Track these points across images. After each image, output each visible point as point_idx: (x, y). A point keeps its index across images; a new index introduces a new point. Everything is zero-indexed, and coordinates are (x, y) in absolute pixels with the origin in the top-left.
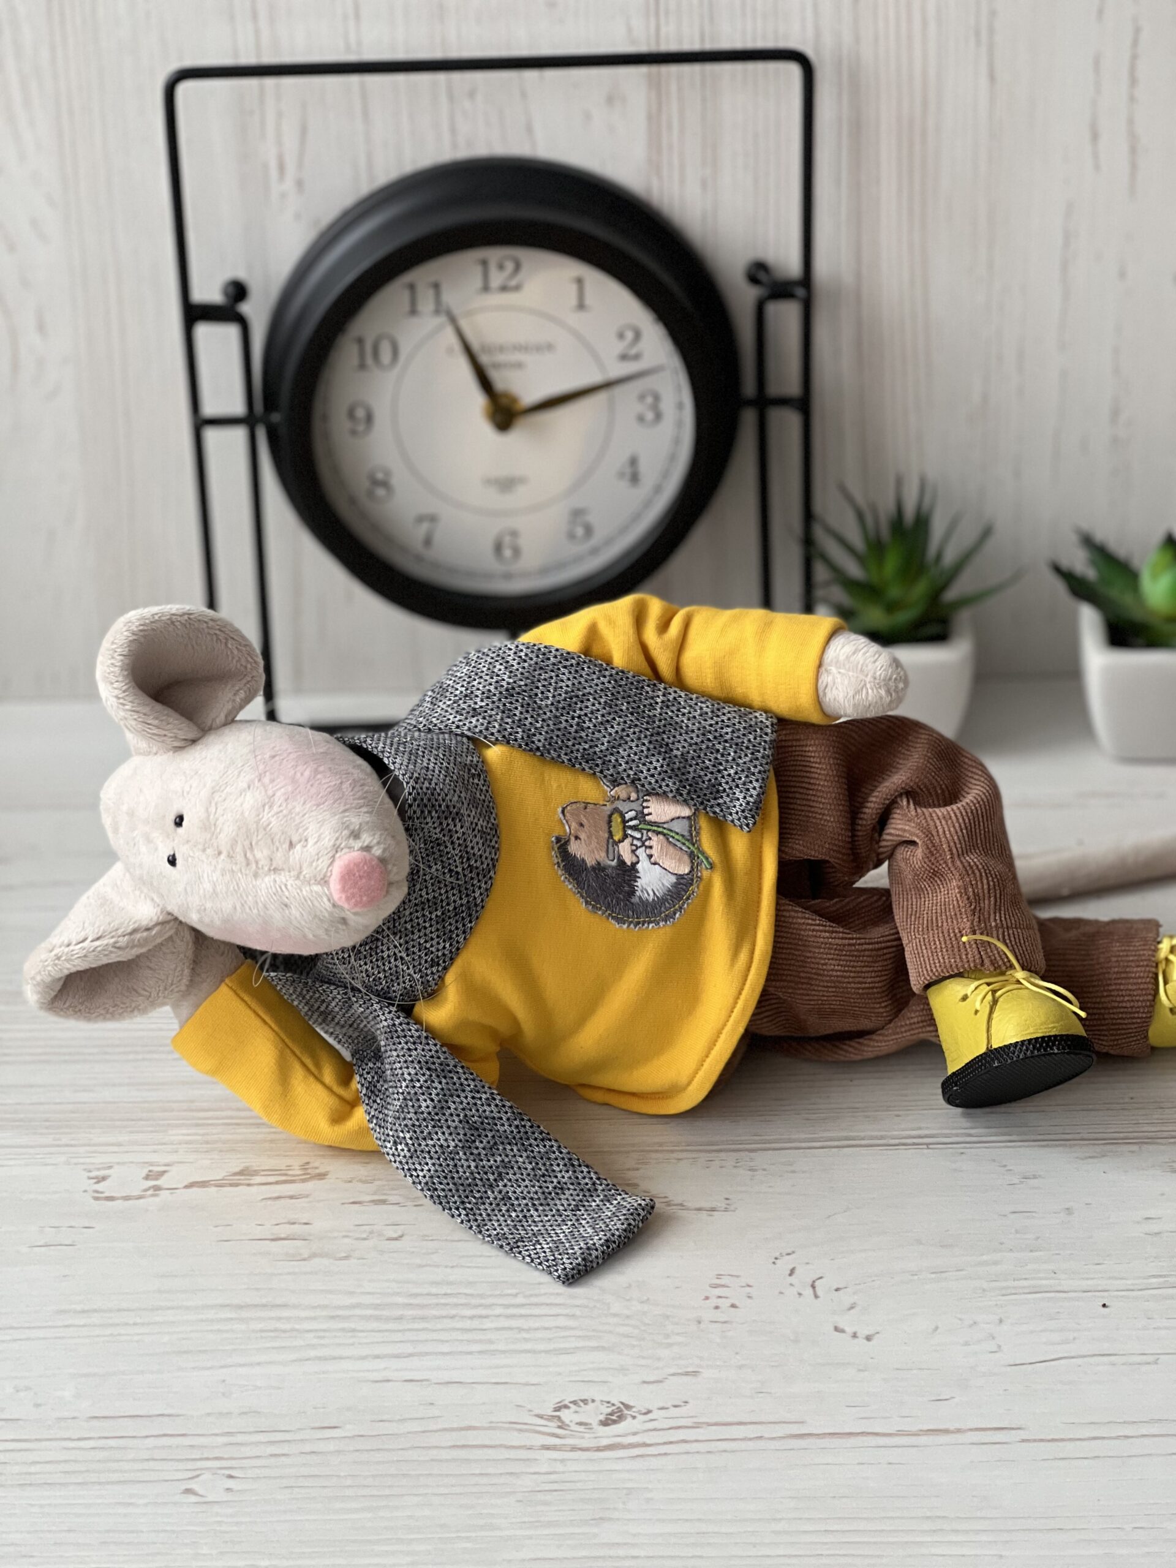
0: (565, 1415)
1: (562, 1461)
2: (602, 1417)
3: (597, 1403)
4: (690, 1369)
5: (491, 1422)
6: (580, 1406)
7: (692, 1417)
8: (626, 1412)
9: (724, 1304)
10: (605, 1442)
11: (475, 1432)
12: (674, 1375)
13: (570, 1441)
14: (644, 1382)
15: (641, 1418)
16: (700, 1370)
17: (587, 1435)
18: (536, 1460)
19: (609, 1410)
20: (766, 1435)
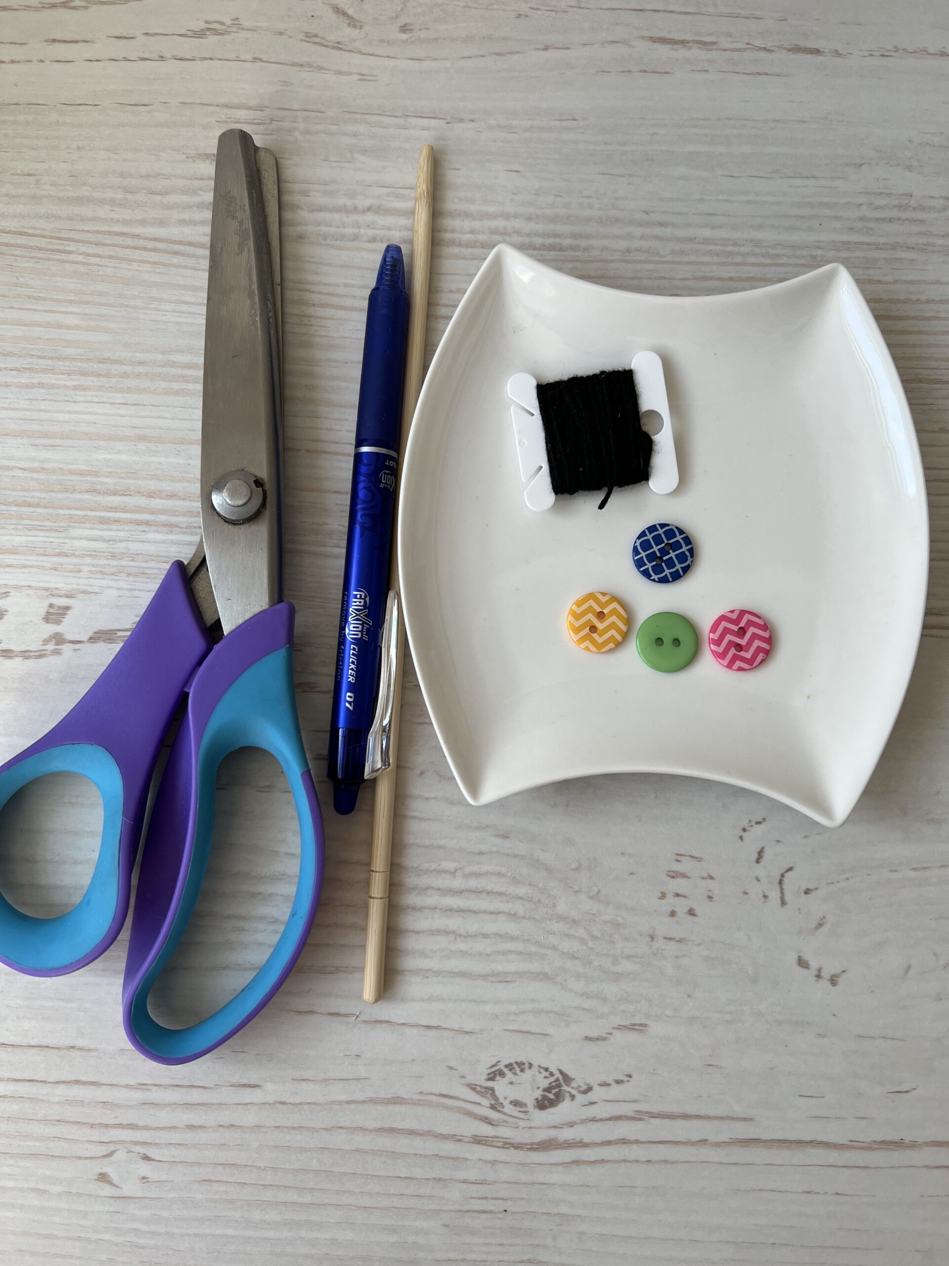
0: (501, 1087)
1: (494, 1163)
2: (538, 1094)
3: (535, 1068)
4: (637, 1020)
5: (421, 1093)
6: (515, 1074)
7: (634, 1101)
8: (565, 1088)
9: (681, 906)
10: (541, 1136)
11: (403, 1108)
12: (620, 1028)
13: (504, 1132)
14: (587, 1039)
15: (580, 1098)
16: (647, 1022)
17: (522, 1124)
18: (466, 1159)
19: (545, 1083)
20: (713, 1138)
